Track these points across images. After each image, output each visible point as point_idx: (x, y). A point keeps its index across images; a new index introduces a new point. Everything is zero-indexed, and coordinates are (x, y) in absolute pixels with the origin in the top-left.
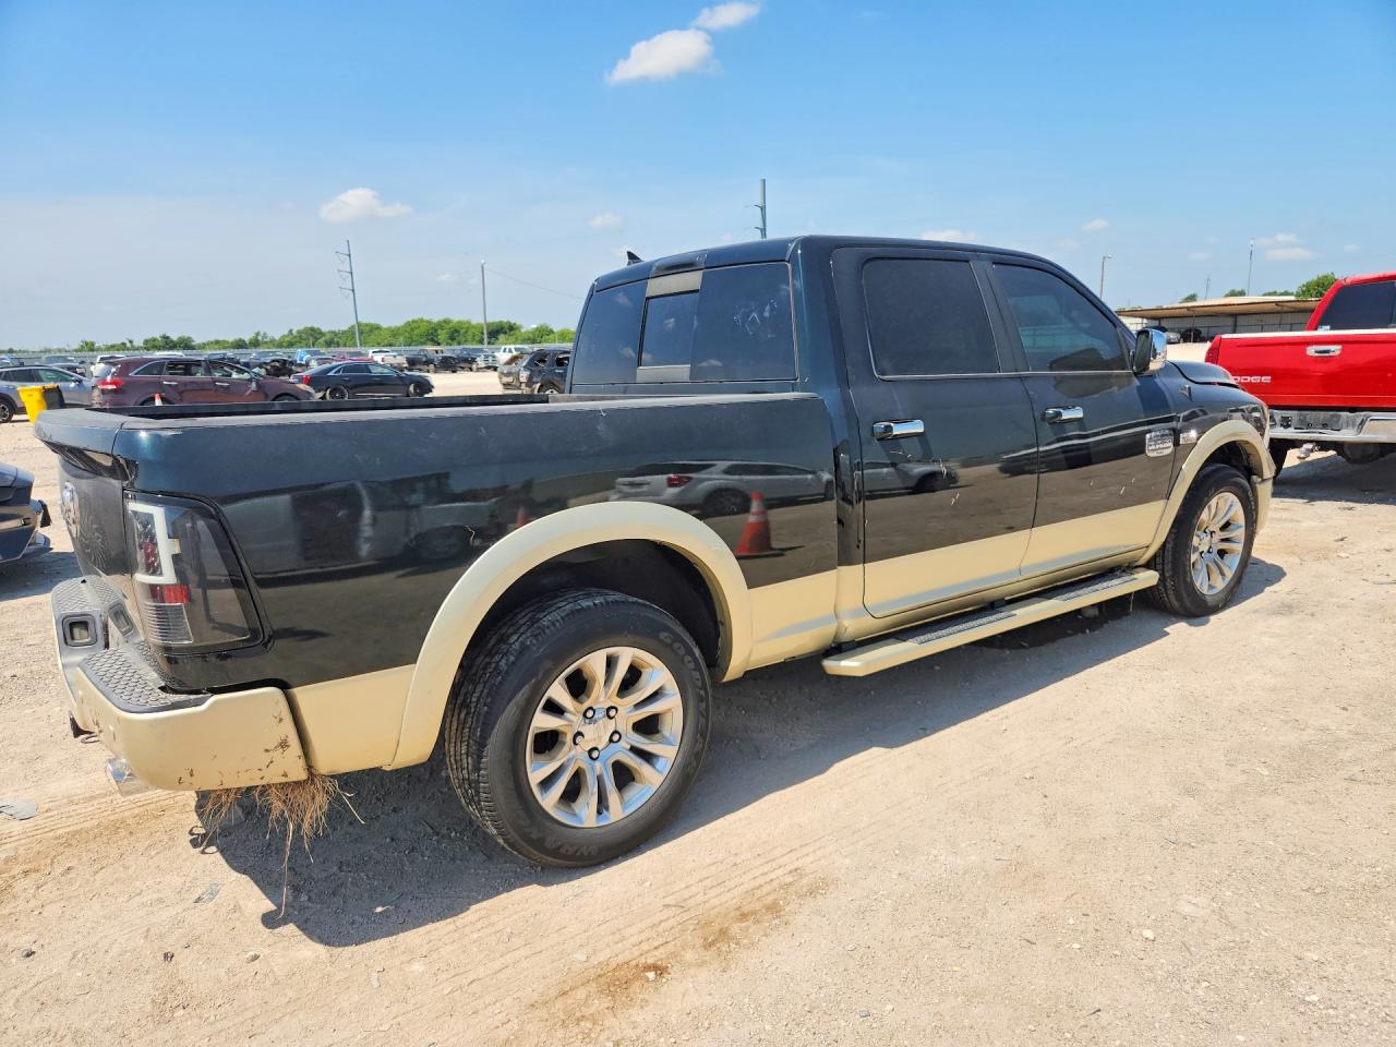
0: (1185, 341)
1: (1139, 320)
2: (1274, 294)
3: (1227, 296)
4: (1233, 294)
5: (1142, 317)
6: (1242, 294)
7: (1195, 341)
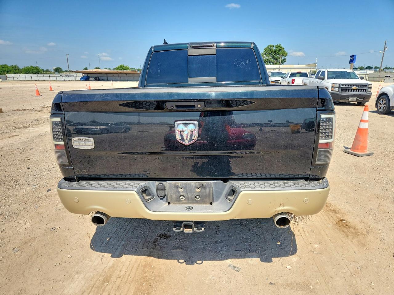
0: (96, 80)
1: (81, 74)
2: (107, 69)
3: (95, 69)
4: (96, 68)
5: (82, 73)
6: (99, 68)
7: (99, 81)
